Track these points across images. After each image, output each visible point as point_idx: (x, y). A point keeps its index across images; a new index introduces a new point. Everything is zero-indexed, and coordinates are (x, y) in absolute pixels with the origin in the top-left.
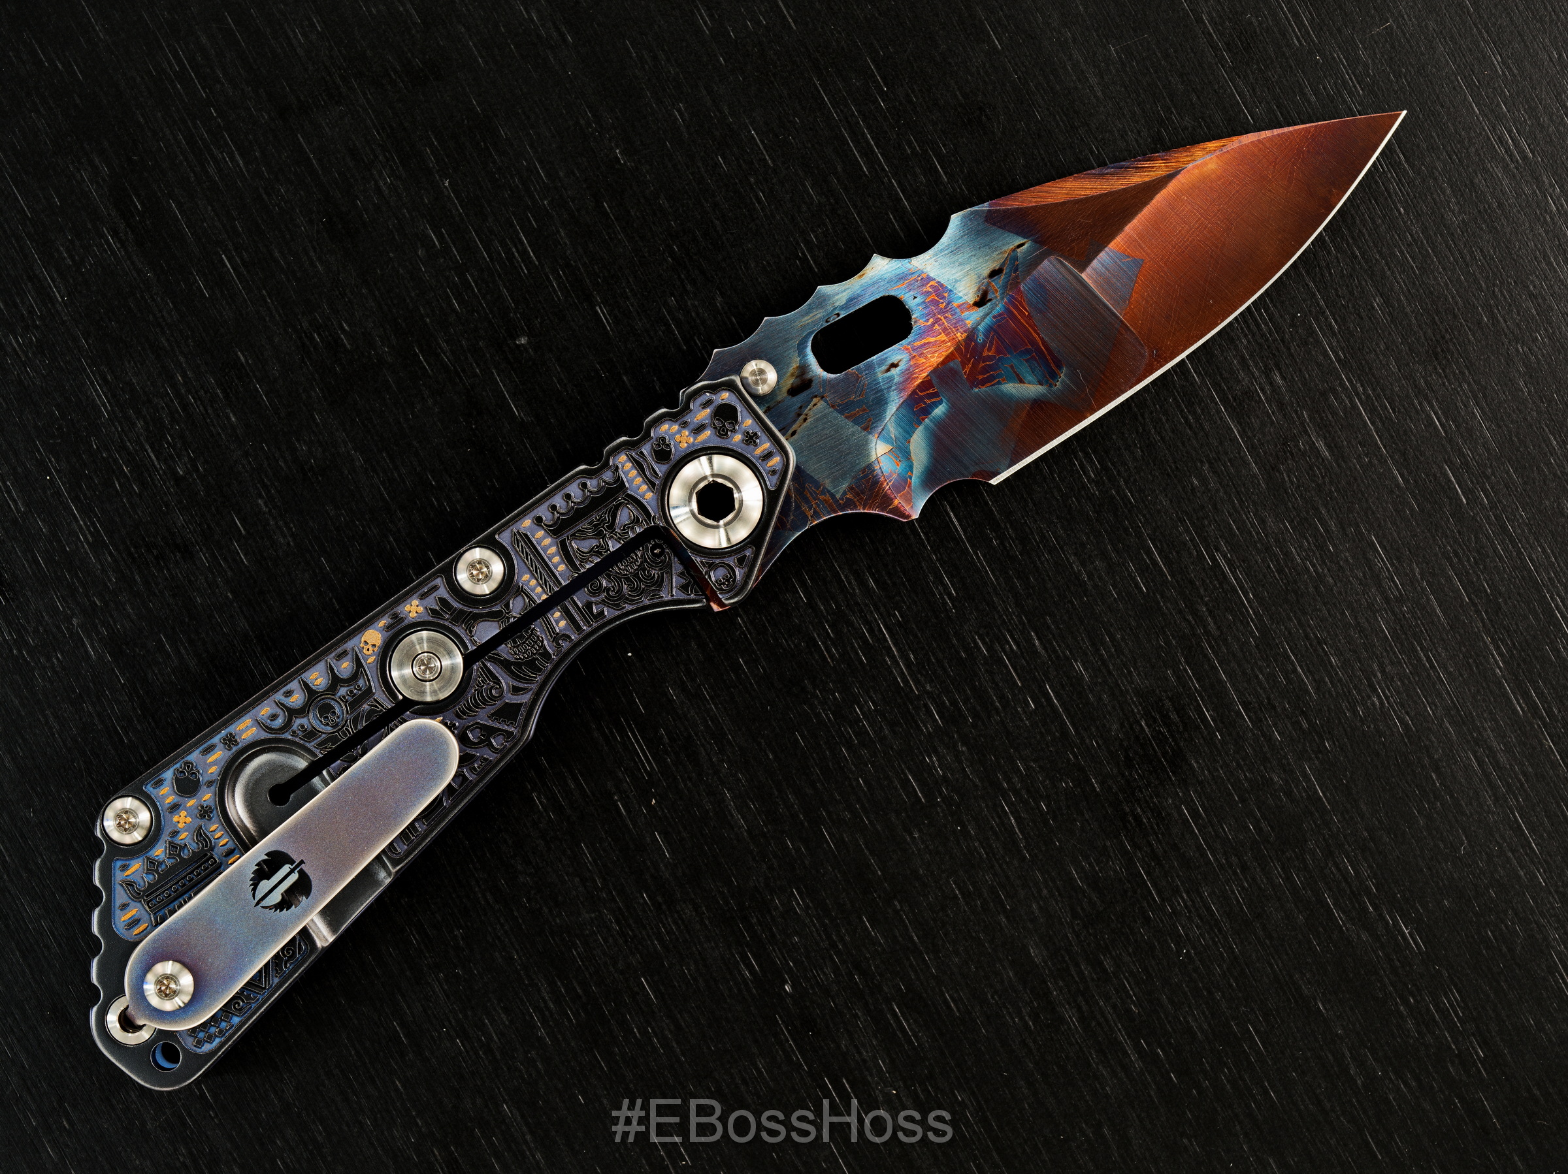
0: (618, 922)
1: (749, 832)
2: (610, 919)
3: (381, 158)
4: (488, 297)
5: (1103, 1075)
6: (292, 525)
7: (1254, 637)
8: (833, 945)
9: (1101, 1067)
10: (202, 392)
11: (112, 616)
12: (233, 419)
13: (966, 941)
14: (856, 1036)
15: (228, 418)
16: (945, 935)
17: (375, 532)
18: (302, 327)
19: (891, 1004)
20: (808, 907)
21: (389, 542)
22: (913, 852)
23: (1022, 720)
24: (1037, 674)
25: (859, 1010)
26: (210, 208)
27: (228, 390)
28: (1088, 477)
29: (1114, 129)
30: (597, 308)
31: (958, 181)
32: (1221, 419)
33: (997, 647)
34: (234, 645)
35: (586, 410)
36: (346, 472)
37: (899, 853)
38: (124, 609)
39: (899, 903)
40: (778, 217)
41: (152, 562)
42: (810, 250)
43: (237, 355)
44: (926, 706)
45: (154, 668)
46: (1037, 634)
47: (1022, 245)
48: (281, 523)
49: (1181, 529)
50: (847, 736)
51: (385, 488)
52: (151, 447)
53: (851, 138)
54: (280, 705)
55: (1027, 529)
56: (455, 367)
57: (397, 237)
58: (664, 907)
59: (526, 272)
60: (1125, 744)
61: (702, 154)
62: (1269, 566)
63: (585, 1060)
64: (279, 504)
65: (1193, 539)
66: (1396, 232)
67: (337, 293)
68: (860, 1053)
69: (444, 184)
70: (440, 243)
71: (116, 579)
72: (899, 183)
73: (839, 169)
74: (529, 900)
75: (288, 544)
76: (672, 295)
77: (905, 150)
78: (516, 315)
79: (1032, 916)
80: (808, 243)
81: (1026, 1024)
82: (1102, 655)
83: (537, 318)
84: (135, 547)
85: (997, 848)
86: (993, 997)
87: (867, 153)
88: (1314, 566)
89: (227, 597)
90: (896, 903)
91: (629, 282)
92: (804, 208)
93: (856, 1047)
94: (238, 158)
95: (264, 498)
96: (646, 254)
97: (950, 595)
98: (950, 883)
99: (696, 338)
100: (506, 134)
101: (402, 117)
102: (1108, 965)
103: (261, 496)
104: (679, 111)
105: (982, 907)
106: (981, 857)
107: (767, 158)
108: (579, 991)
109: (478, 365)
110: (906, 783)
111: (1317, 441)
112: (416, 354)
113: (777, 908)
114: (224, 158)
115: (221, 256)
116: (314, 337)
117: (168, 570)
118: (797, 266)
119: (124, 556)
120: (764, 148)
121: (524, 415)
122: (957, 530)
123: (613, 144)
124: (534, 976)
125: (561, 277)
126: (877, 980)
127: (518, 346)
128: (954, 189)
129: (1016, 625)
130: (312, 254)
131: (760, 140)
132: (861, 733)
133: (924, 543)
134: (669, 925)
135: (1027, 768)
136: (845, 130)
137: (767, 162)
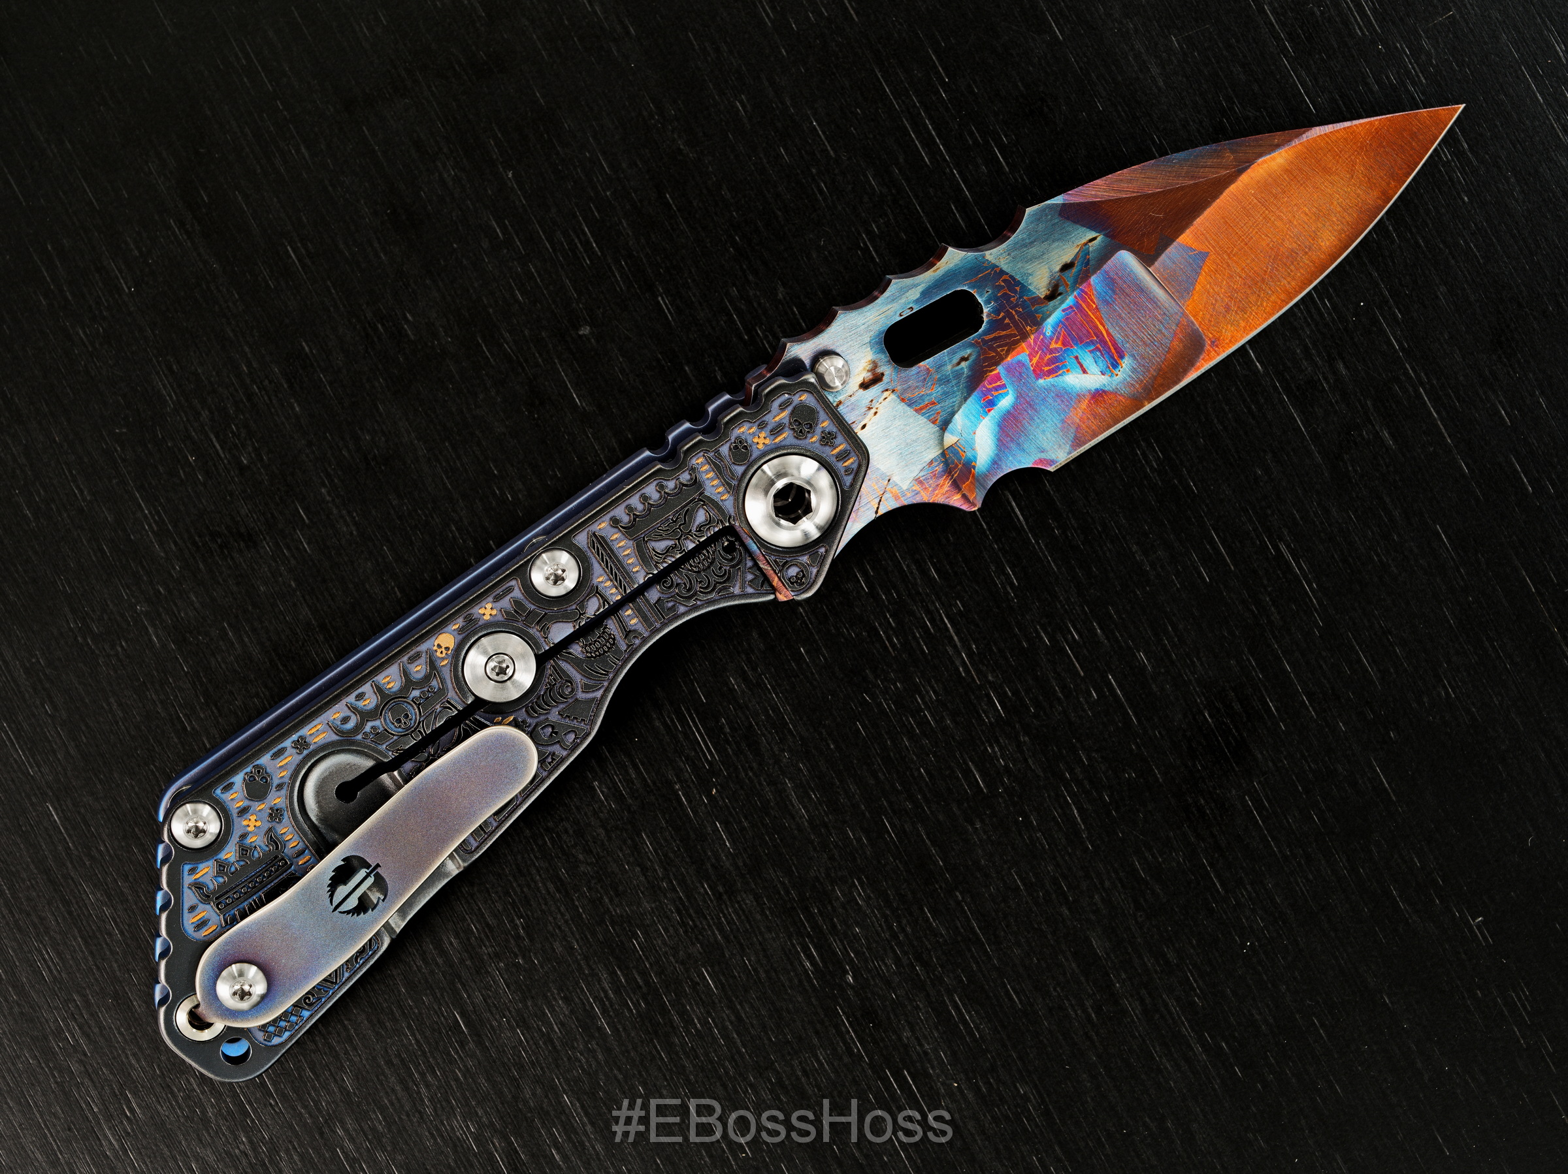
0: (679, 912)
1: (810, 822)
2: (670, 910)
3: (445, 150)
4: (551, 288)
5: (1166, 1068)
6: (355, 514)
7: (1318, 627)
8: (894, 936)
9: (1164, 1060)
10: (266, 382)
11: (176, 605)
12: (297, 409)
13: (1028, 933)
14: (918, 1028)
15: (293, 408)
16: (1007, 926)
17: (437, 520)
18: (366, 317)
19: (953, 996)
20: (869, 898)
21: (451, 531)
22: (975, 842)
23: (1084, 710)
24: (1099, 664)
25: (920, 1001)
26: (275, 199)
27: (293, 380)
28: (1151, 467)
29: (1177, 119)
30: (660, 298)
31: (1020, 171)
32: (1284, 408)
33: (1059, 637)
34: (297, 634)
35: (648, 399)
36: (409, 462)
37: (961, 844)
38: (188, 598)
39: (961, 893)
40: (840, 208)
41: (216, 551)
42: (872, 240)
43: (301, 346)
44: (988, 695)
45: (217, 656)
46: (1099, 624)
47: (1094, 239)
48: (344, 512)
49: (1244, 519)
50: (909, 727)
51: (447, 478)
52: (216, 437)
53: (912, 129)
54: (354, 709)
55: (1090, 520)
56: (517, 357)
57: (460, 228)
58: (725, 897)
59: (588, 262)
60: (1189, 734)
61: (764, 145)
62: (1333, 556)
63: (646, 1051)
64: (342, 493)
65: (1255, 529)
66: (1460, 221)
67: (401, 283)
68: (921, 1045)
69: (507, 175)
70: (503, 234)
71: (180, 567)
72: (960, 173)
73: (901, 160)
74: (590, 889)
75: (351, 533)
76: (734, 285)
77: (967, 141)
78: (578, 305)
79: (1094, 908)
80: (869, 233)
81: (1089, 1017)
82: (1165, 645)
83: (599, 308)
84: (200, 536)
85: (1060, 839)
86: (1055, 989)
87: (929, 144)
88: (1378, 555)
89: (290, 586)
90: (958, 894)
91: (691, 272)
92: (866, 199)
93: (917, 1039)
94: (303, 150)
95: (327, 487)
96: (709, 245)
97: (1012, 584)
98: (1011, 874)
99: (758, 329)
100: (569, 126)
101: (467, 109)
102: (1171, 956)
103: (324, 485)
104: (742, 102)
105: (1044, 898)
106: (1043, 847)
107: (829, 148)
108: (639, 980)
109: (541, 355)
110: (967, 773)
111: (1382, 430)
112: (479, 345)
113: (838, 898)
114: (290, 151)
115: (286, 247)
116: (378, 328)
117: (232, 558)
118: (859, 256)
119: (189, 545)
120: (826, 139)
121: (587, 405)
122: (1018, 519)
123: (676, 136)
124: (594, 966)
125: (624, 268)
126: (939, 972)
127: (580, 337)
128: (1016, 180)
129: (1078, 615)
130: (376, 245)
131: (822, 131)
132: (923, 723)
133: (985, 533)
134: (730, 915)
135: (1089, 758)
136: (907, 121)
137: (829, 153)
